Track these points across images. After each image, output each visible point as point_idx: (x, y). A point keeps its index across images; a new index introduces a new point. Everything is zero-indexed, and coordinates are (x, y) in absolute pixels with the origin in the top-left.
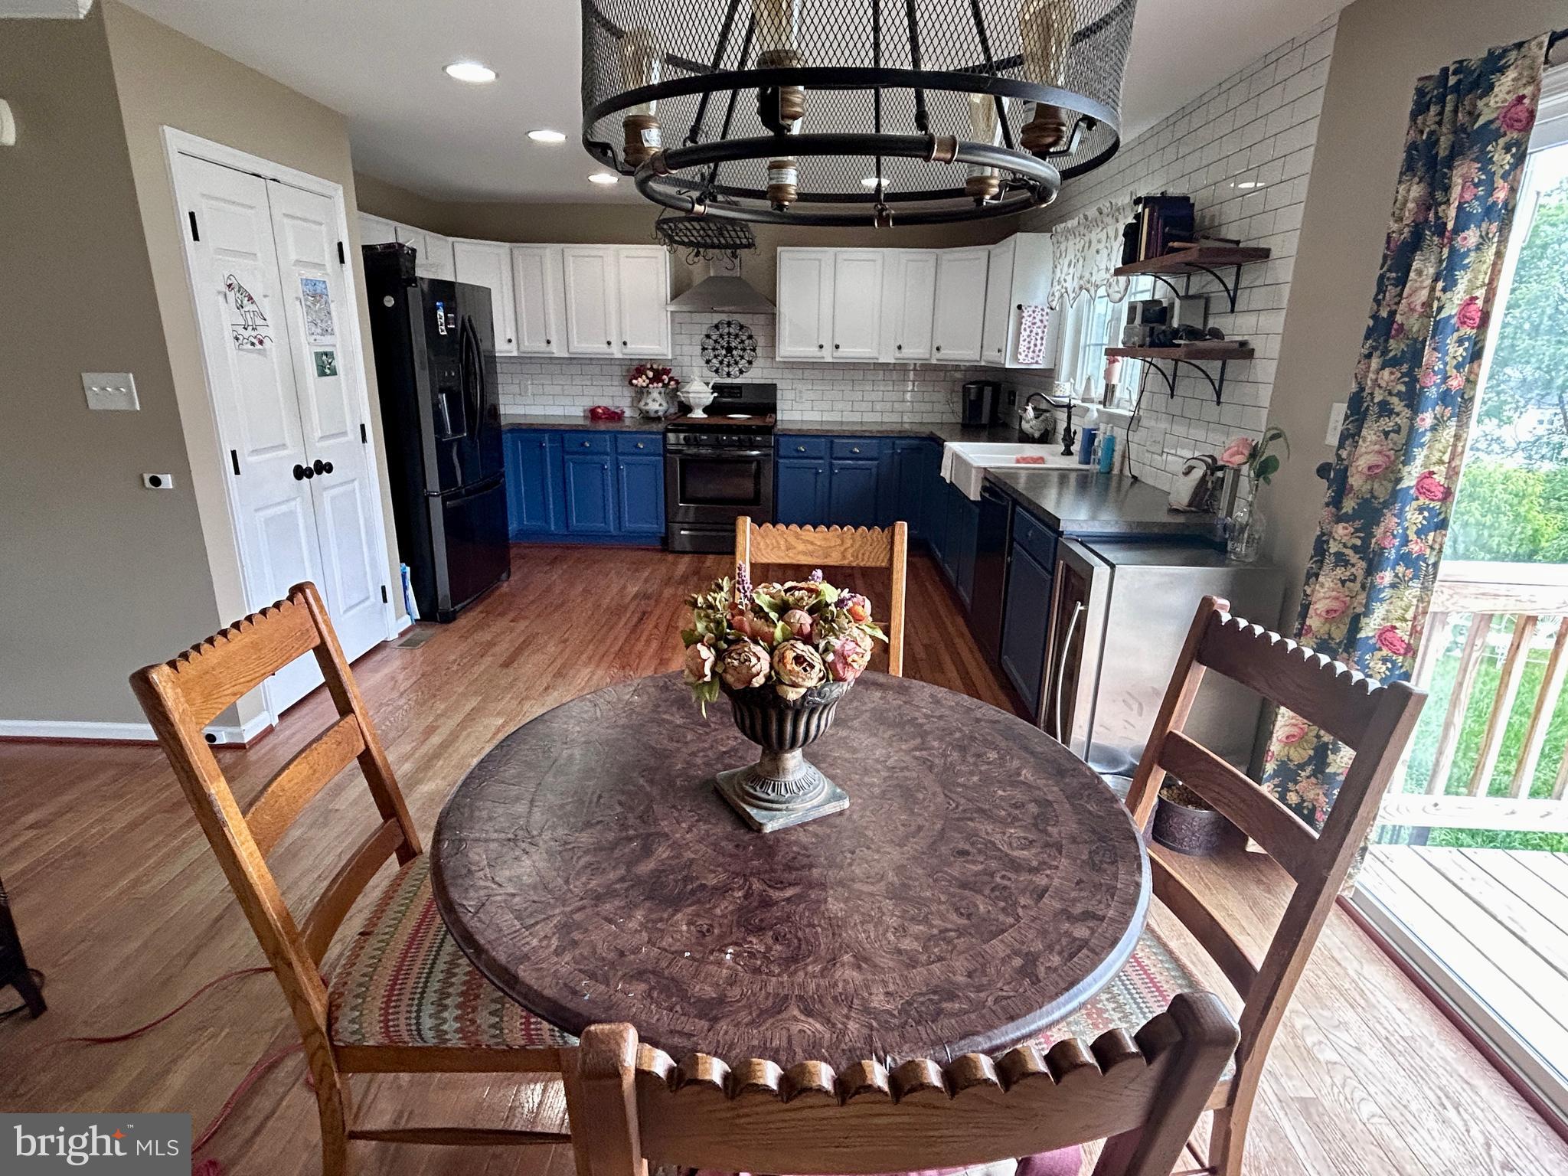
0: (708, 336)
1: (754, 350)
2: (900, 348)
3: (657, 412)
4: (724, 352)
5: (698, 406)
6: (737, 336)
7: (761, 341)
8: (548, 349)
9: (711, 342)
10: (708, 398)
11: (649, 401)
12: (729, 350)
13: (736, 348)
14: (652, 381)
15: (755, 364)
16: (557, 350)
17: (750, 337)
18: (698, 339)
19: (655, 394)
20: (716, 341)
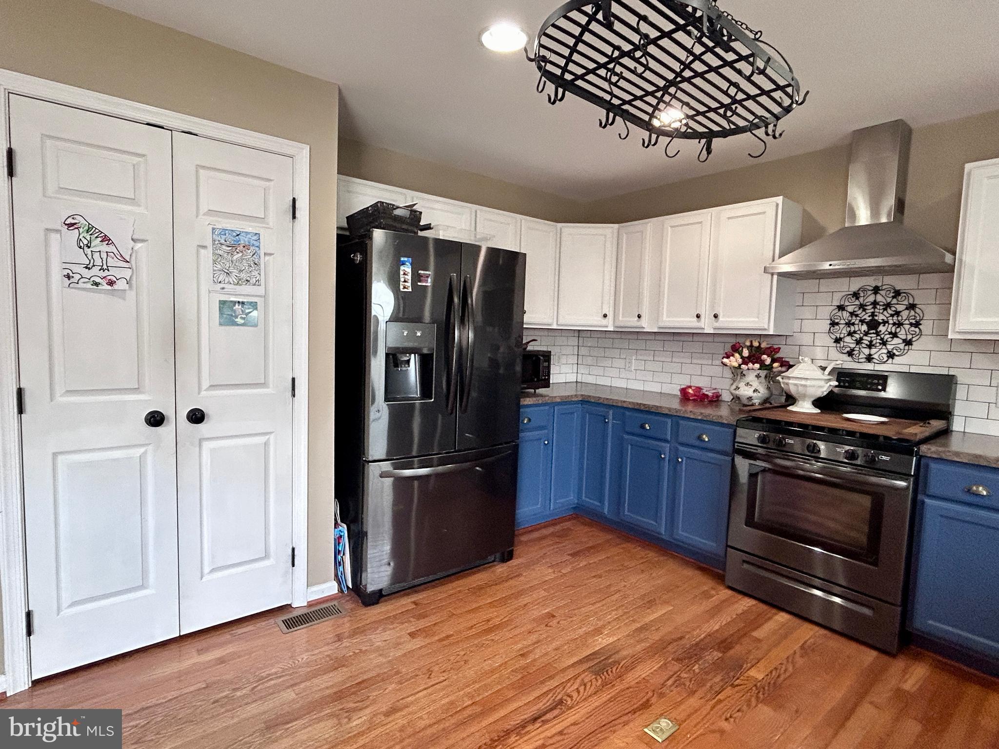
0: (841, 308)
1: (917, 325)
3: (750, 398)
4: (864, 328)
5: (804, 396)
6: (888, 306)
7: (929, 312)
9: (846, 315)
11: (742, 385)
12: (873, 325)
13: (885, 322)
15: (915, 345)
16: (647, 325)
17: (912, 307)
18: (826, 312)
20: (852, 314)
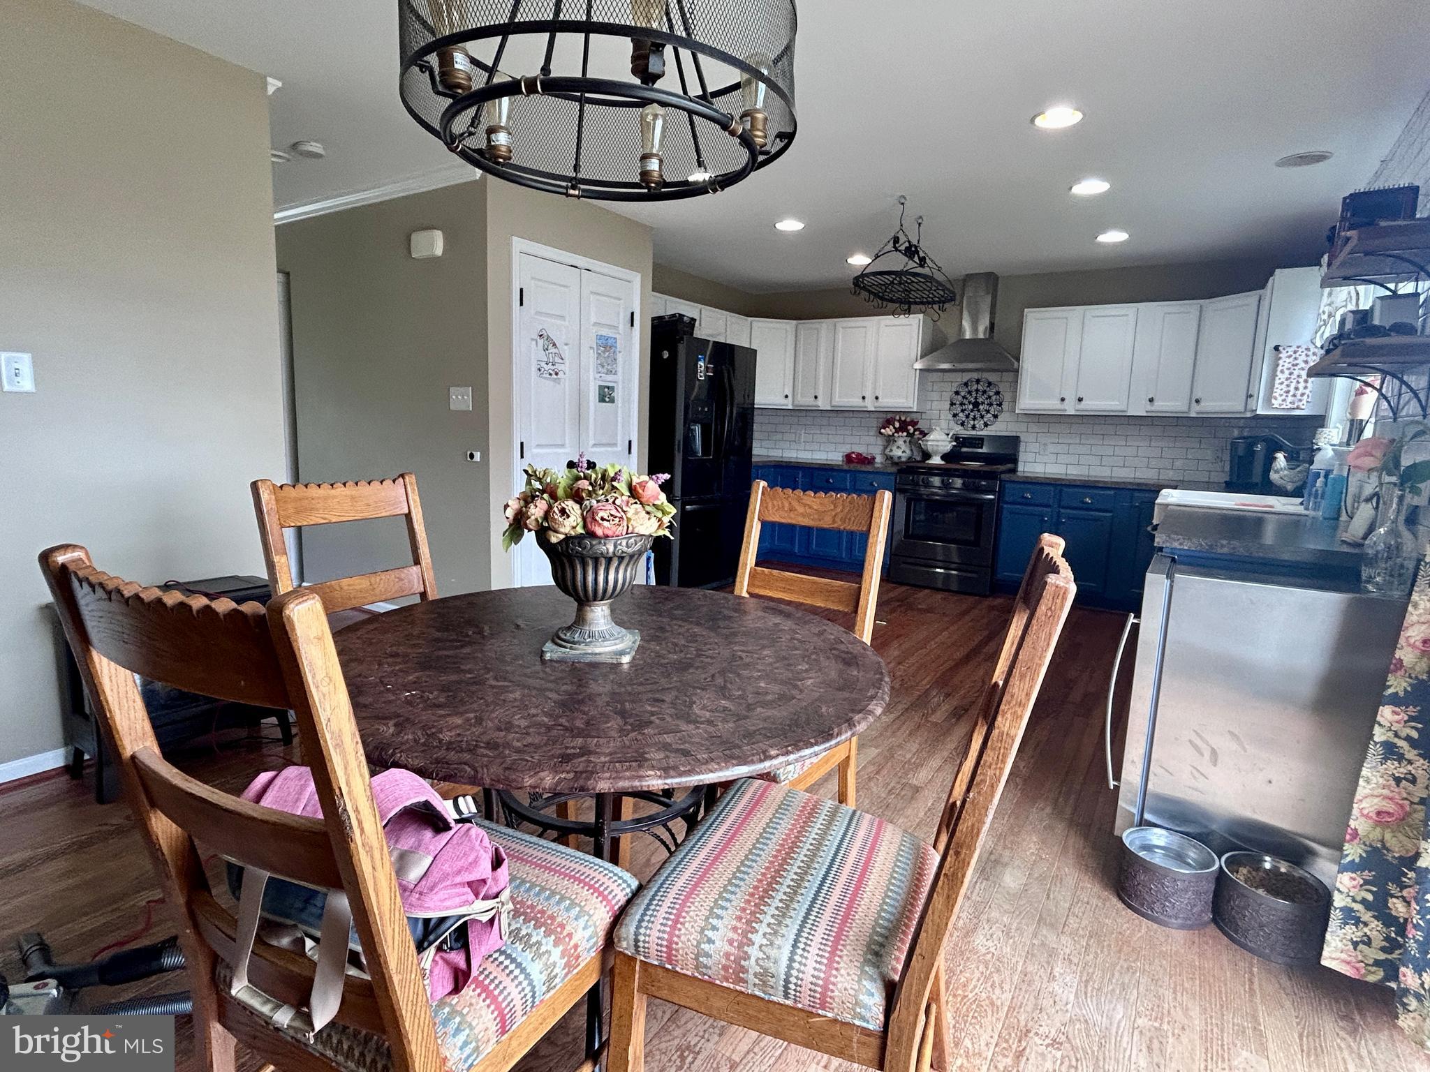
0: (957, 393)
1: (1000, 405)
2: (1151, 400)
3: (900, 457)
4: (971, 407)
5: (936, 453)
6: (984, 392)
7: (1007, 396)
8: (814, 403)
9: (960, 398)
10: (947, 446)
11: (894, 448)
12: (976, 405)
13: (983, 403)
14: (897, 431)
15: (1000, 418)
16: (822, 404)
17: (998, 393)
18: (948, 396)
19: (900, 442)
20: (964, 397)
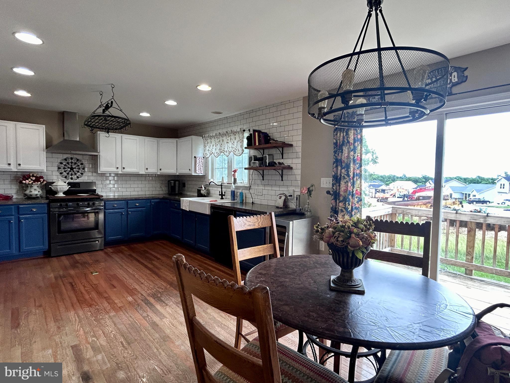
0: (61, 163)
1: (84, 169)
2: (147, 169)
3: (37, 195)
4: (69, 169)
5: (61, 191)
9: (63, 165)
10: (66, 188)
11: (32, 190)
12: (72, 169)
13: (75, 168)
14: (34, 181)
15: (84, 174)
17: (82, 164)
18: (56, 164)
19: (36, 187)
